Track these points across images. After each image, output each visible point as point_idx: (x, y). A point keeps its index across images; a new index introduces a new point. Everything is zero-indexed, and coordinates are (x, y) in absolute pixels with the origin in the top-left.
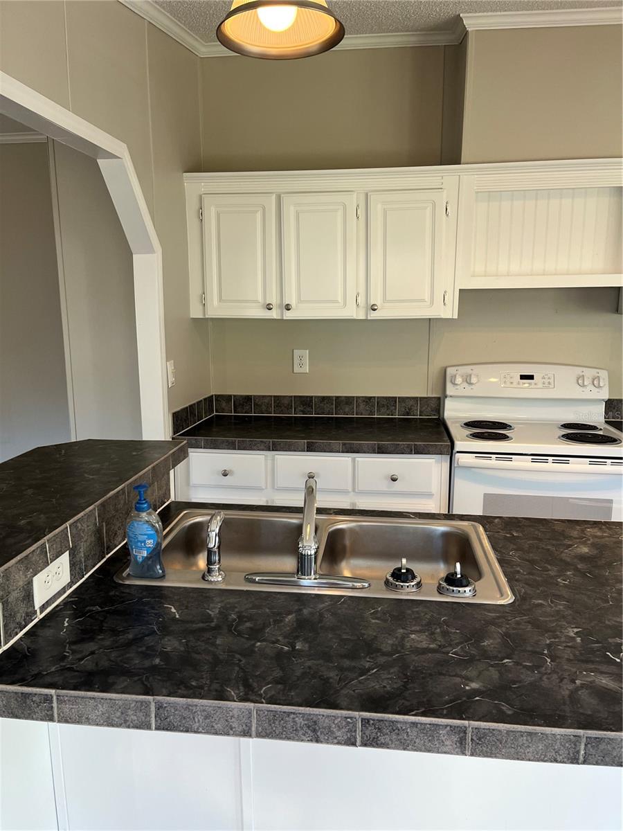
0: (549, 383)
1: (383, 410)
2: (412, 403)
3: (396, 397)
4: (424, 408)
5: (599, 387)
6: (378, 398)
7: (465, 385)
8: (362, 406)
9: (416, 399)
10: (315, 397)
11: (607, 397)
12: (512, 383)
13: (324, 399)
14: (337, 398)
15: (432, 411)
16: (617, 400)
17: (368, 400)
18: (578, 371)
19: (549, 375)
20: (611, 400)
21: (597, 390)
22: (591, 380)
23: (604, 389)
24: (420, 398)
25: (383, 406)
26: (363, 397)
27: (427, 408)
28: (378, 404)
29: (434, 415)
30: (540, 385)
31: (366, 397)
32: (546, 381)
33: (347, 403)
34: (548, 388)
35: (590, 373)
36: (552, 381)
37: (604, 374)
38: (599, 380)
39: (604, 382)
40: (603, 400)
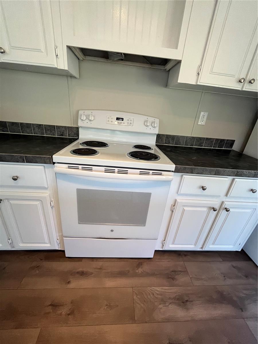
0: (131, 123)
1: (48, 132)
2: (63, 129)
3: (55, 126)
4: (70, 133)
5: (154, 127)
6: (45, 125)
7: (87, 121)
8: (36, 129)
9: (65, 127)
10: (8, 122)
11: (157, 133)
12: (112, 122)
13: (13, 124)
14: (21, 124)
15: (75, 134)
16: (162, 134)
17: (39, 126)
18: (145, 118)
19: (131, 119)
20: (159, 134)
21: (153, 128)
22: (151, 123)
23: (156, 128)
24: (68, 127)
25: (48, 130)
26: (36, 124)
27: (72, 133)
28: (45, 129)
29: (76, 137)
30: (126, 124)
31: (38, 124)
32: (129, 122)
33: (27, 127)
34: (130, 125)
35: (151, 119)
36: (132, 122)
37: (157, 121)
38: (154, 123)
39: (157, 125)
40: (156, 134)
